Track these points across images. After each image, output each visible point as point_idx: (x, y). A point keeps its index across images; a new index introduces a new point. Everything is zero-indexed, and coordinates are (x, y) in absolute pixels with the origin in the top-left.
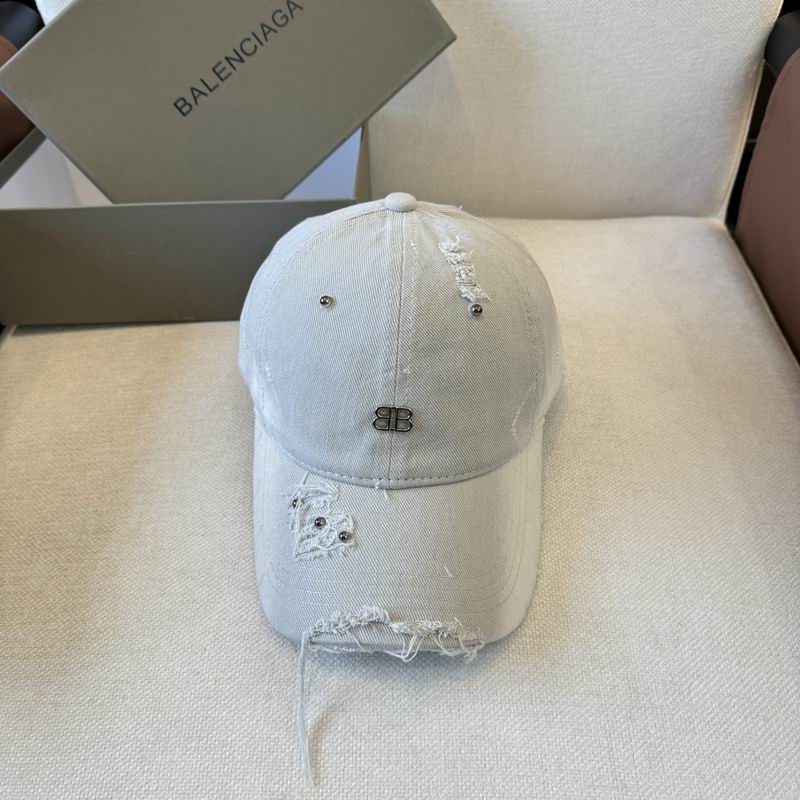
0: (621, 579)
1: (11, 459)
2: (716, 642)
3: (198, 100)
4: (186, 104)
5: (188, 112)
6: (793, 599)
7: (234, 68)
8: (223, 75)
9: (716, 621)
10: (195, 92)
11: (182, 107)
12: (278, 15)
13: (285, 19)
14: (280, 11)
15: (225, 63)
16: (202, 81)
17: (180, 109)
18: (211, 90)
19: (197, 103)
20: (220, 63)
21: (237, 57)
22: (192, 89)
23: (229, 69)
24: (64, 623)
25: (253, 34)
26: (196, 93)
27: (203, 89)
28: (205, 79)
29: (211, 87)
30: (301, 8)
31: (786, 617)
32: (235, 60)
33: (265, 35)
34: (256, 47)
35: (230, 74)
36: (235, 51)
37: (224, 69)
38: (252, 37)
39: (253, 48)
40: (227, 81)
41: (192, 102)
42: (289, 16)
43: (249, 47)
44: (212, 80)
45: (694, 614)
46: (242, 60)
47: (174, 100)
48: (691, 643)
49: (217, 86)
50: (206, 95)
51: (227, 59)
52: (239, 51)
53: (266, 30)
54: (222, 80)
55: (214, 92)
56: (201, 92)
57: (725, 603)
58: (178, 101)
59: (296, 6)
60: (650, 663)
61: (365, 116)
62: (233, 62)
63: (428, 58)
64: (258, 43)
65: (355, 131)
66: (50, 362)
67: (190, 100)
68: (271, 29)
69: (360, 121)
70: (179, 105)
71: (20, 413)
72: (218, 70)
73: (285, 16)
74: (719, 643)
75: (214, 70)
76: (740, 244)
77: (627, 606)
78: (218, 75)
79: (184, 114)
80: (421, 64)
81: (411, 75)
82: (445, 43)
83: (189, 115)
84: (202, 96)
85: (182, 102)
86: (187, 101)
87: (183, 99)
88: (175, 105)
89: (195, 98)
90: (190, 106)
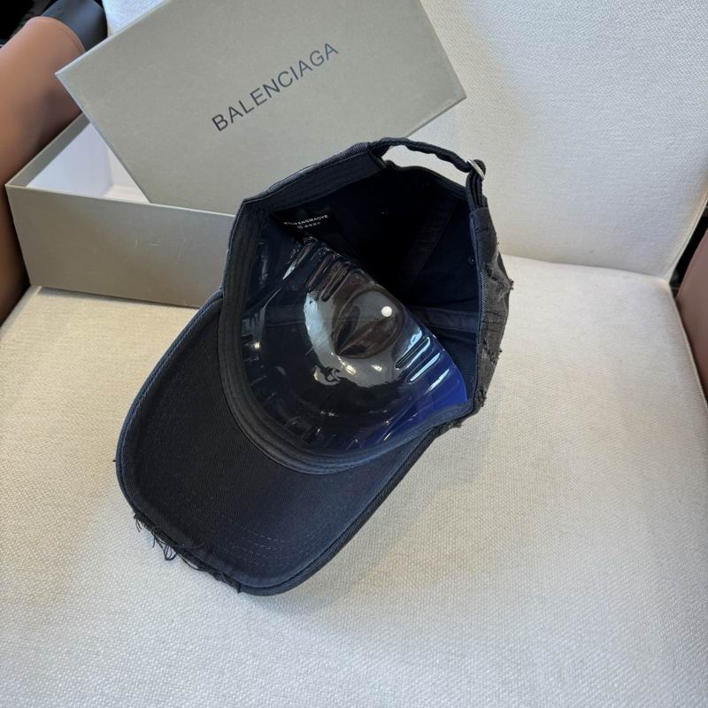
0: (538, 613)
1: (24, 413)
2: (610, 683)
3: (234, 118)
4: (222, 120)
6: (682, 652)
7: (270, 96)
9: (613, 664)
11: (219, 123)
12: (315, 56)
13: (321, 59)
14: (318, 52)
15: (262, 90)
17: (217, 124)
18: (246, 112)
19: (232, 121)
21: (274, 87)
22: (230, 108)
23: (265, 96)
24: (53, 576)
25: (291, 68)
26: (233, 113)
28: (242, 102)
30: (336, 52)
31: (674, 668)
32: (273, 89)
33: (301, 70)
34: (292, 80)
36: (273, 80)
38: (290, 71)
41: (229, 120)
42: (325, 57)
43: (285, 79)
44: (249, 103)
45: (595, 655)
46: (278, 90)
48: (590, 681)
49: (253, 109)
50: (241, 115)
51: (265, 86)
52: (277, 81)
53: (303, 67)
54: (258, 104)
55: (250, 114)
56: (238, 113)
57: (623, 648)
58: (217, 117)
59: (333, 50)
60: (552, 693)
62: (269, 90)
63: (439, 111)
64: (294, 78)
66: (68, 325)
67: (227, 117)
68: (307, 66)
70: (217, 120)
71: (37, 370)
73: (321, 57)
74: (613, 684)
75: (252, 94)
76: (679, 306)
77: (539, 638)
78: (255, 99)
79: (220, 129)
80: (433, 116)
81: (421, 124)
82: (456, 101)
83: (223, 131)
84: (238, 115)
85: (220, 118)
86: (225, 118)
87: (222, 116)
88: (213, 120)
89: (232, 117)
90: (226, 122)
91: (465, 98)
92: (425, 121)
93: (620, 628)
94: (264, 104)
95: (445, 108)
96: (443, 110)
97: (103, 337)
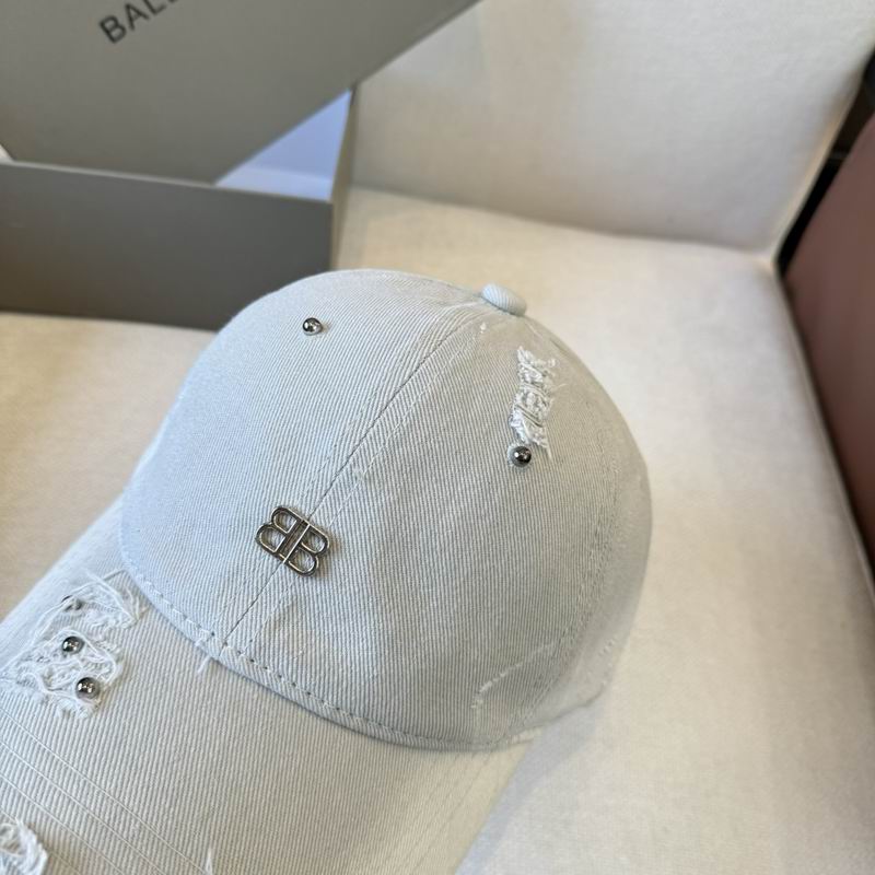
3: (136, 23)
11: (111, 29)
17: (108, 32)
18: (154, 11)
19: (132, 26)
22: (128, 7)
26: (133, 13)
27: (144, 8)
40: (177, 3)
41: (126, 25)
49: (162, 8)
55: (164, 12)
56: (139, 13)
58: (107, 20)
67: (123, 20)
70: (109, 25)
79: (113, 40)
83: (119, 43)
84: (141, 19)
85: (112, 23)
86: (120, 22)
87: (114, 19)
88: (102, 25)
89: (131, 20)
90: (123, 29)
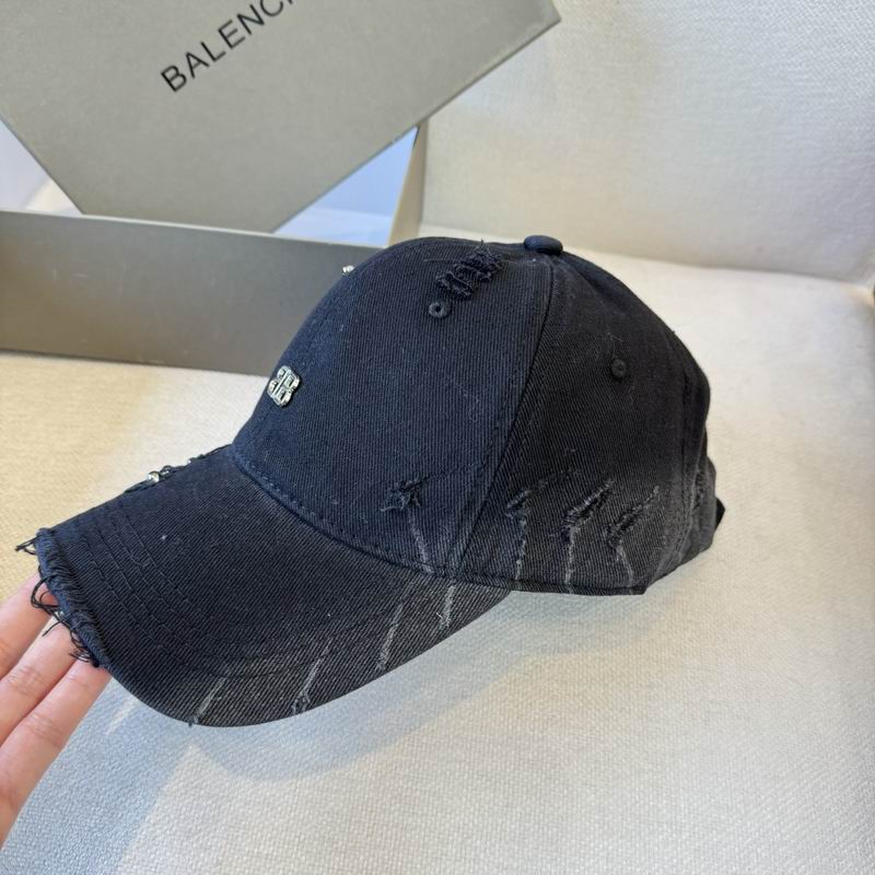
3: (195, 71)
4: (178, 74)
5: (180, 87)
7: (249, 32)
8: (232, 40)
10: (191, 59)
11: (172, 78)
15: (237, 24)
16: (203, 45)
17: (169, 81)
18: (214, 59)
19: (193, 75)
20: (230, 22)
21: (255, 17)
22: (189, 55)
23: (242, 32)
26: (193, 61)
27: (204, 56)
28: (207, 44)
29: (215, 56)
32: (252, 20)
34: (282, 4)
35: (243, 39)
36: (252, 7)
37: (235, 31)
39: (278, 6)
40: (236, 48)
41: (187, 73)
43: (272, 4)
44: (217, 45)
46: (261, 22)
47: (163, 68)
49: (223, 54)
50: (206, 64)
51: (240, 17)
52: (257, 8)
54: (231, 46)
55: (219, 62)
56: (200, 61)
58: (168, 69)
61: (422, 114)
62: (246, 21)
63: (519, 44)
65: (405, 133)
67: (184, 70)
69: (414, 121)
70: (169, 75)
72: (226, 32)
75: (220, 31)
78: (225, 38)
79: (174, 89)
80: (508, 52)
81: (491, 64)
82: (544, 25)
83: (181, 91)
84: (202, 66)
85: (173, 72)
86: (181, 71)
87: (176, 68)
88: (163, 75)
89: (191, 68)
90: (183, 77)
91: (558, 21)
92: (496, 60)
93: (797, 868)
94: (241, 45)
95: (528, 38)
96: (524, 41)
97: (21, 416)
